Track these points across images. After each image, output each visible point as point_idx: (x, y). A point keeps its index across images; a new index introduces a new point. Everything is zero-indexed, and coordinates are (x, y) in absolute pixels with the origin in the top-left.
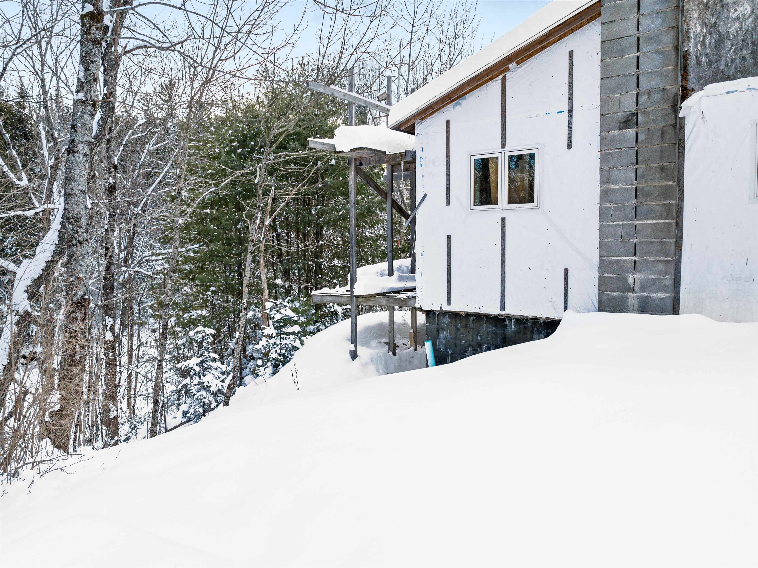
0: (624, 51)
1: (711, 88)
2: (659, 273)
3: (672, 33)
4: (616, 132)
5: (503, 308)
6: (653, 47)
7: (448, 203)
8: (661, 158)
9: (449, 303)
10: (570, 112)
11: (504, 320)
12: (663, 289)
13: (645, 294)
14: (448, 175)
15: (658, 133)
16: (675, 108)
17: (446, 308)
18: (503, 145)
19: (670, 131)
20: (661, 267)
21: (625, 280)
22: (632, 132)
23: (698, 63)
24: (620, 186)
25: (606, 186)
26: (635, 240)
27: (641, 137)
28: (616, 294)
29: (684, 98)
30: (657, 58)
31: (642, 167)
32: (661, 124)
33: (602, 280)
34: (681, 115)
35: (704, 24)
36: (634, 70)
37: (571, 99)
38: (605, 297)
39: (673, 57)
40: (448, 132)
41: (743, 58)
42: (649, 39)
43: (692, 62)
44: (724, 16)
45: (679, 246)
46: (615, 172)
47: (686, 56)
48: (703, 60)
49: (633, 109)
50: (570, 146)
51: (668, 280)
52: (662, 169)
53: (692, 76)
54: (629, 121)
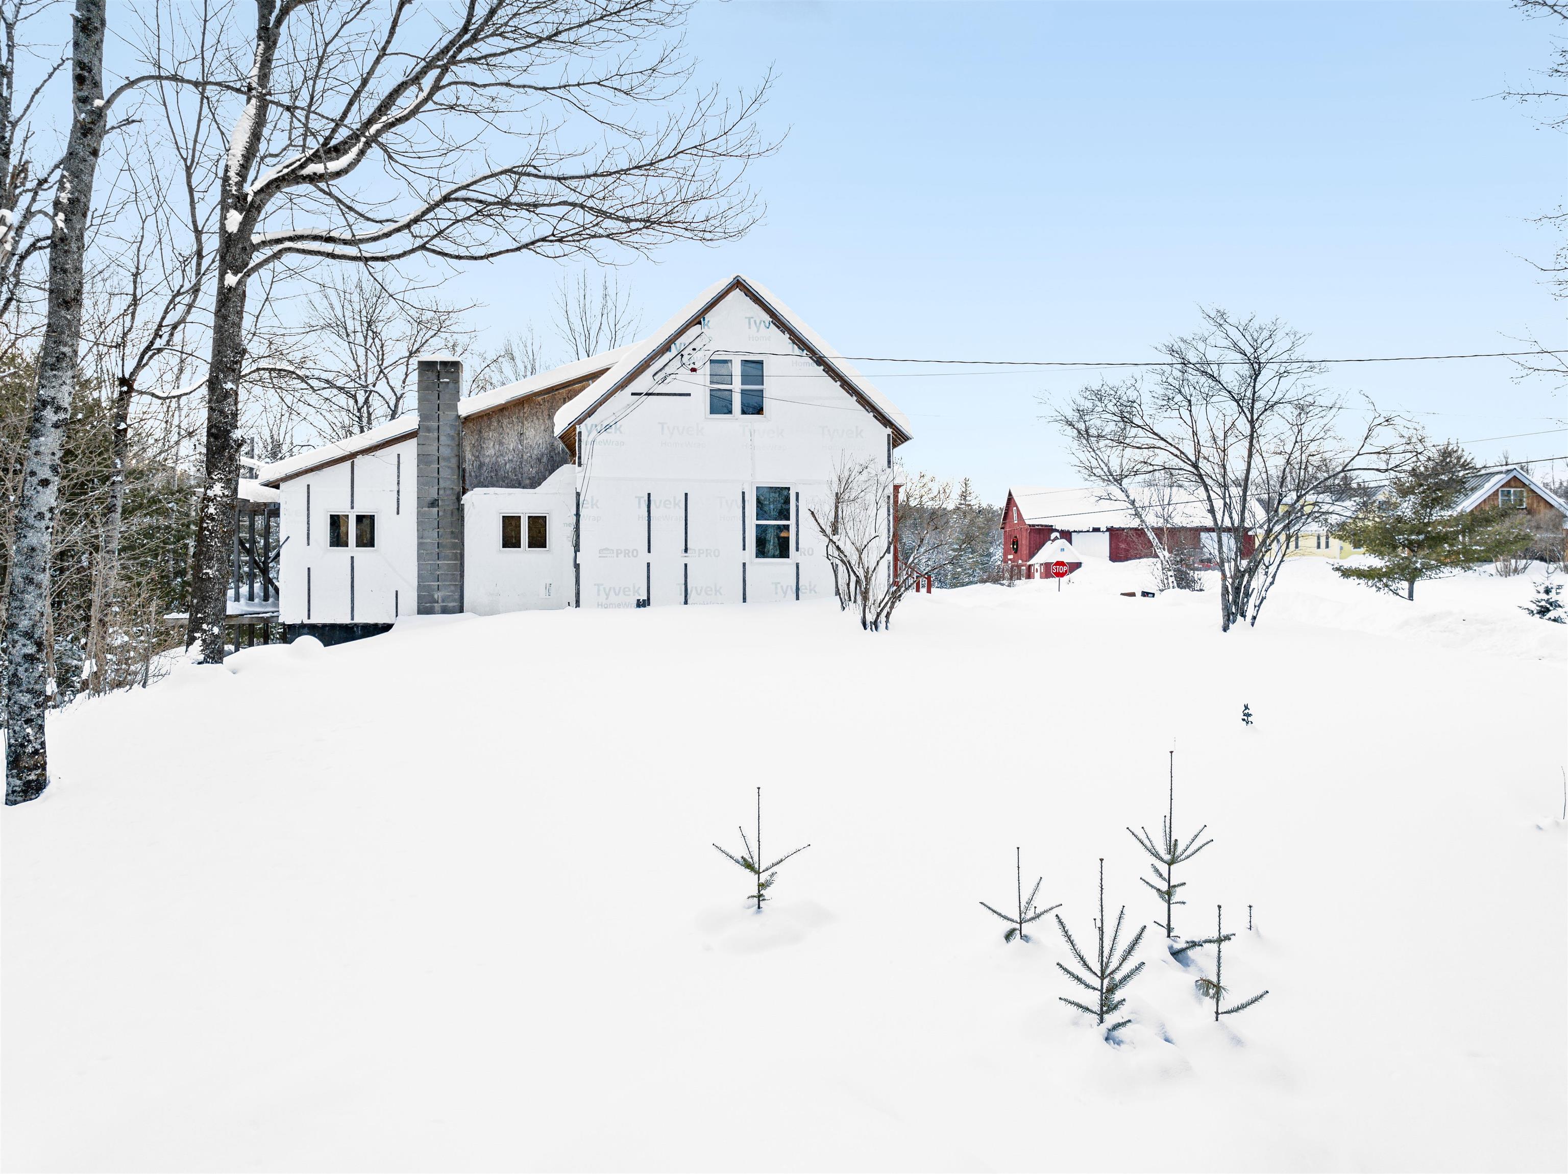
0: (430, 463)
1: (477, 490)
2: (452, 591)
3: (456, 458)
4: (427, 509)
5: (352, 619)
6: (446, 464)
7: (308, 544)
8: (452, 526)
9: (309, 618)
10: (398, 492)
11: (353, 628)
12: (454, 600)
13: (444, 604)
14: (308, 524)
15: (449, 512)
16: (459, 499)
17: (306, 621)
18: (352, 508)
19: (456, 512)
20: (453, 588)
21: (433, 596)
22: (435, 510)
23: (470, 475)
24: (429, 540)
25: (421, 540)
26: (438, 573)
27: (440, 514)
28: (428, 605)
29: (464, 493)
30: (449, 471)
31: (441, 530)
32: (451, 507)
33: (419, 596)
34: (462, 503)
35: (473, 455)
36: (436, 475)
37: (398, 483)
38: (421, 607)
39: (457, 471)
40: (308, 493)
41: (492, 477)
42: (444, 459)
43: (467, 475)
44: (482, 453)
45: (462, 576)
46: (426, 533)
47: (464, 470)
48: (473, 474)
49: (436, 497)
50: (398, 513)
51: (457, 596)
52: (452, 532)
53: (467, 482)
54: (434, 503)
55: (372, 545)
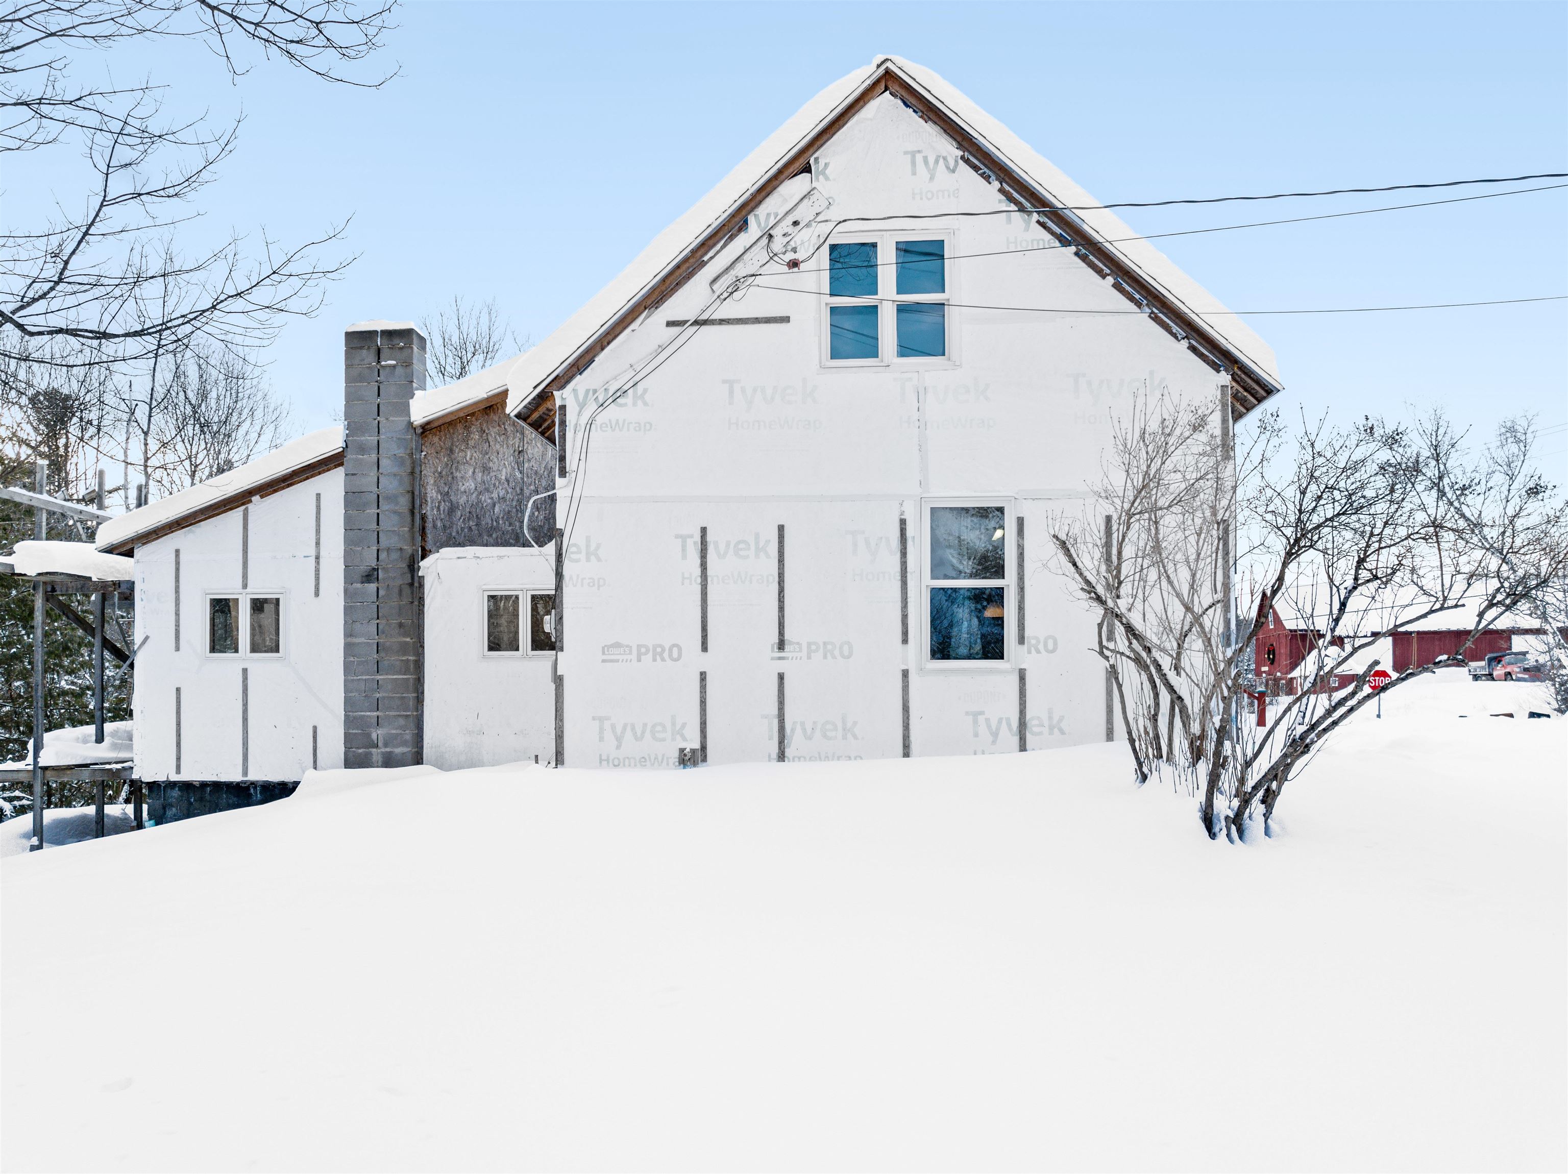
0: (366, 505)
1: (446, 552)
2: (401, 727)
3: (408, 496)
4: (359, 585)
5: (245, 773)
6: (391, 506)
7: (177, 649)
8: (400, 614)
9: (178, 770)
10: (317, 558)
11: (248, 788)
12: (404, 743)
13: (388, 750)
14: (177, 614)
15: (396, 590)
16: (413, 567)
17: (174, 778)
18: (245, 586)
19: (407, 591)
20: (402, 722)
21: (369, 735)
22: (372, 587)
23: (435, 526)
24: (362, 640)
25: (349, 639)
26: (378, 695)
27: (381, 593)
28: (360, 751)
29: (424, 555)
30: (395, 519)
31: (382, 622)
32: (399, 582)
33: (347, 735)
34: (420, 574)
35: (439, 491)
36: (374, 526)
37: (318, 543)
38: (351, 755)
39: (409, 519)
40: (178, 563)
41: (470, 528)
42: (388, 498)
43: (429, 525)
44: (454, 487)
45: (419, 700)
46: (357, 626)
47: (423, 518)
48: (439, 524)
49: (374, 564)
50: (317, 594)
51: (408, 735)
52: (401, 625)
53: (430, 537)
54: (370, 576)
55: (277, 650)
